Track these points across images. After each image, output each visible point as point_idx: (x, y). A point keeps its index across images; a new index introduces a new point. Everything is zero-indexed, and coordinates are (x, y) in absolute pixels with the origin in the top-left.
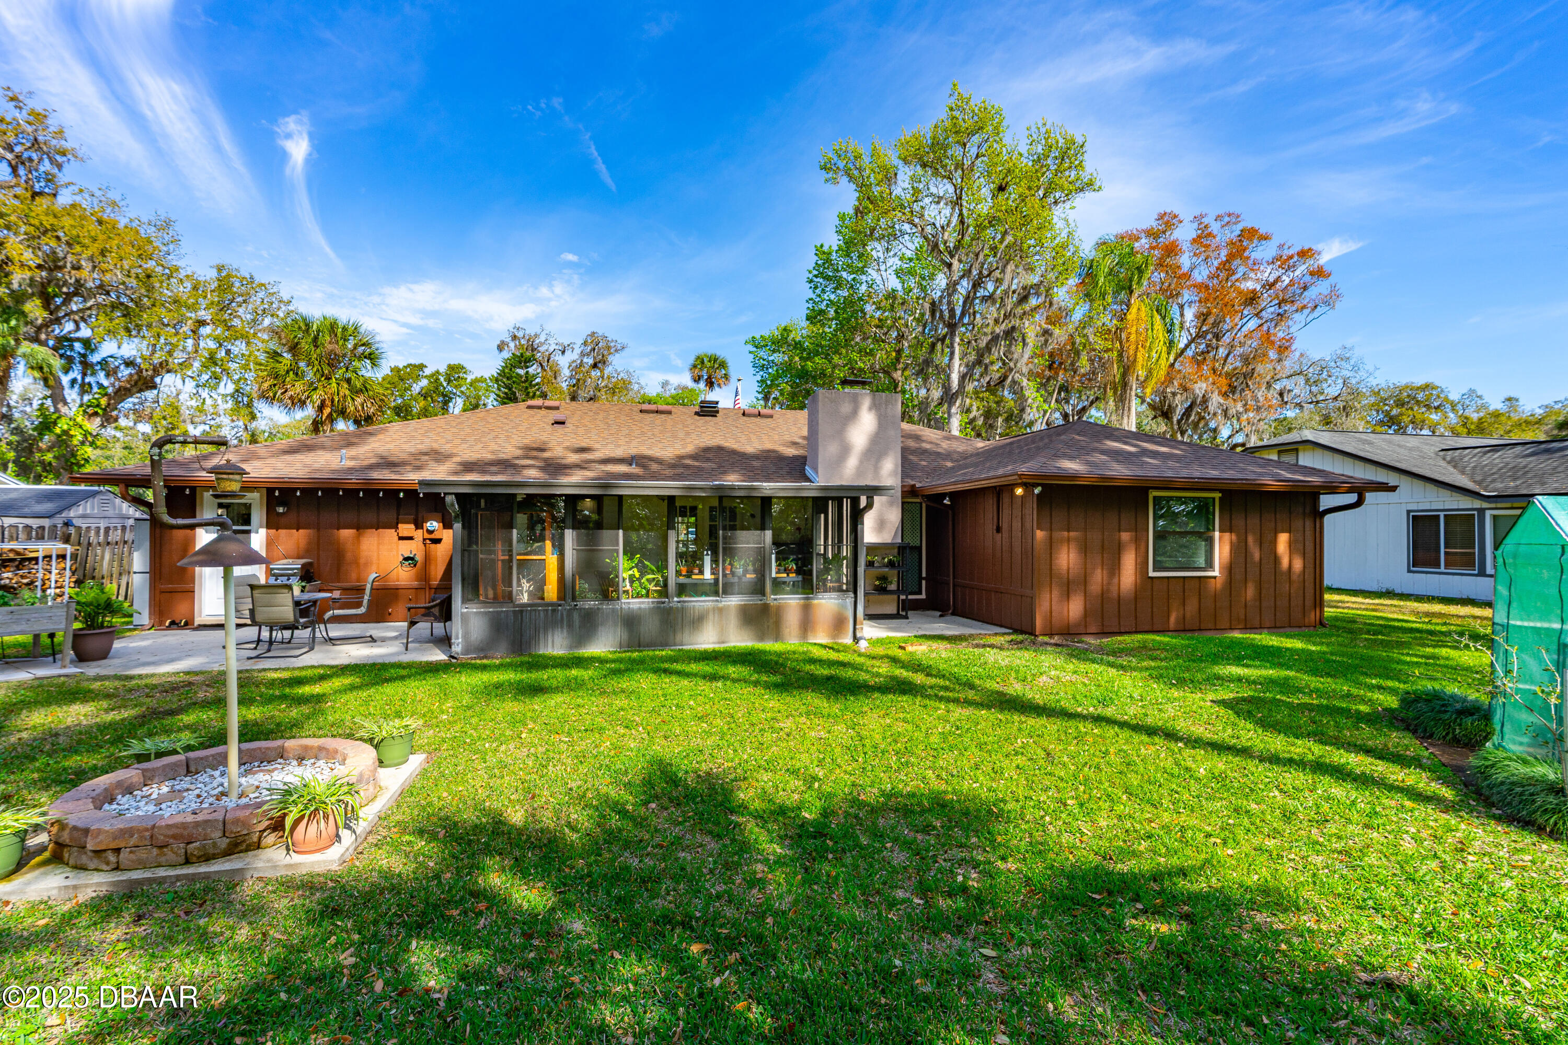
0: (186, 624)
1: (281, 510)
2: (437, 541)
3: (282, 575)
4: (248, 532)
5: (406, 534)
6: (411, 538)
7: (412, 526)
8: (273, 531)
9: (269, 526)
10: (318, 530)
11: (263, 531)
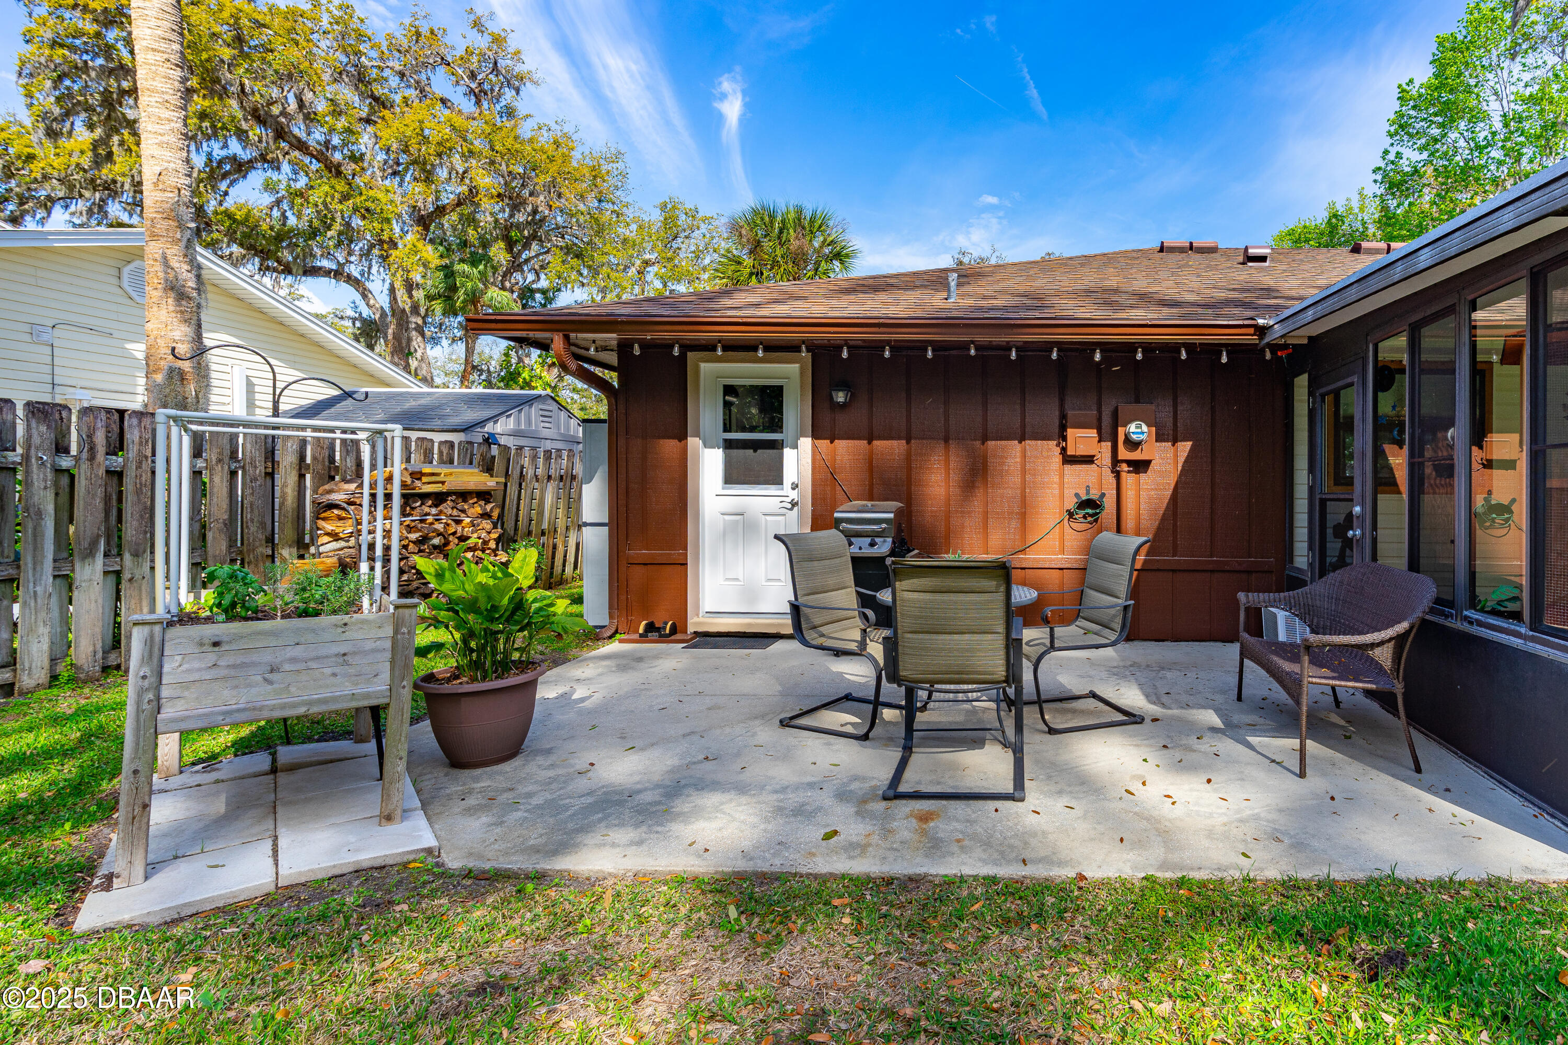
0: (674, 630)
1: (840, 397)
2: (1140, 466)
3: (859, 535)
4: (777, 446)
5: (1082, 450)
6: (1088, 460)
7: (1093, 433)
8: (824, 444)
9: (816, 435)
10: (908, 442)
11: (806, 443)
